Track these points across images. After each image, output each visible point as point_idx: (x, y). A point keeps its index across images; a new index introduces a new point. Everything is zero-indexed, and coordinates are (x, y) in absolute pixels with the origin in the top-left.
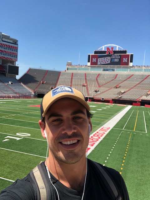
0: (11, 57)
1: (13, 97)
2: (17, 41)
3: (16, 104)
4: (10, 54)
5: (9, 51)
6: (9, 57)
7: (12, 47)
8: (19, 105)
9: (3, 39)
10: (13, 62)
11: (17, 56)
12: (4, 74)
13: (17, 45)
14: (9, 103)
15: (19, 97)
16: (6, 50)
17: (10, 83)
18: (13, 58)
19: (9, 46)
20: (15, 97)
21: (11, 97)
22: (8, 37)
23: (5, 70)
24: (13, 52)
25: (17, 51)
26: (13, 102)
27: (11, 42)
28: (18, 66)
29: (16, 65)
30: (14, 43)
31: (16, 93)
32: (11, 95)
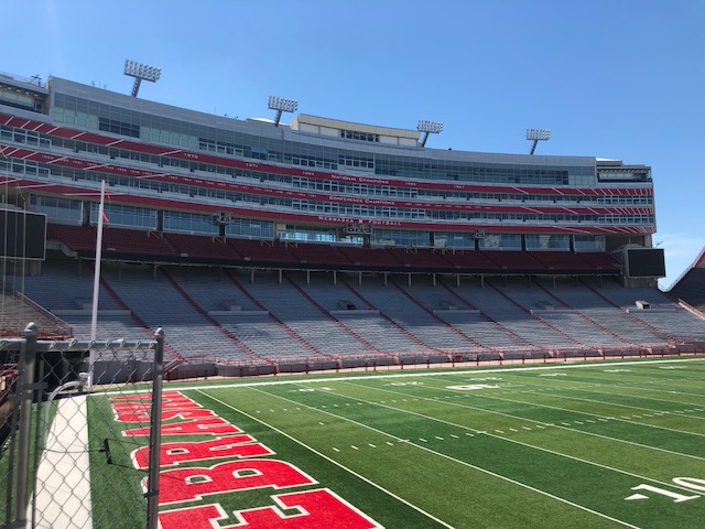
0: (633, 224)
1: (655, 352)
2: (649, 169)
3: (670, 377)
4: (629, 214)
5: (627, 205)
6: (627, 224)
7: (631, 191)
8: (679, 377)
9: (603, 176)
10: (642, 238)
11: (653, 215)
12: (617, 280)
13: (650, 180)
14: (643, 371)
15: (678, 351)
16: (615, 206)
17: (639, 305)
18: (642, 226)
19: (623, 191)
20: (661, 352)
21: (650, 350)
22: (615, 167)
23: (617, 266)
24: (637, 206)
25: (651, 202)
26: (655, 367)
27: (629, 176)
28: (659, 247)
29: (655, 246)
30: (639, 177)
31: (665, 337)
32: (648, 346)
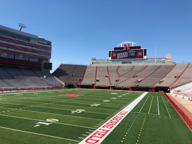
0: (46, 56)
1: (47, 88)
2: (51, 42)
3: (49, 95)
4: (45, 53)
5: (45, 51)
6: (44, 56)
7: (46, 47)
8: (52, 95)
9: (40, 42)
10: (48, 60)
11: (51, 54)
12: (40, 70)
13: (51, 45)
14: (44, 93)
15: (52, 88)
16: (42, 50)
17: (45, 77)
18: (48, 56)
19: (44, 47)
21: (46, 88)
22: (43, 40)
23: (40, 66)
24: (47, 51)
25: (51, 51)
27: (46, 43)
28: (51, 62)
29: (50, 62)
30: (48, 44)
31: (50, 85)
